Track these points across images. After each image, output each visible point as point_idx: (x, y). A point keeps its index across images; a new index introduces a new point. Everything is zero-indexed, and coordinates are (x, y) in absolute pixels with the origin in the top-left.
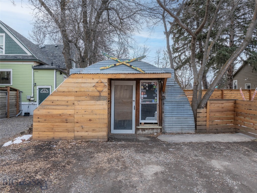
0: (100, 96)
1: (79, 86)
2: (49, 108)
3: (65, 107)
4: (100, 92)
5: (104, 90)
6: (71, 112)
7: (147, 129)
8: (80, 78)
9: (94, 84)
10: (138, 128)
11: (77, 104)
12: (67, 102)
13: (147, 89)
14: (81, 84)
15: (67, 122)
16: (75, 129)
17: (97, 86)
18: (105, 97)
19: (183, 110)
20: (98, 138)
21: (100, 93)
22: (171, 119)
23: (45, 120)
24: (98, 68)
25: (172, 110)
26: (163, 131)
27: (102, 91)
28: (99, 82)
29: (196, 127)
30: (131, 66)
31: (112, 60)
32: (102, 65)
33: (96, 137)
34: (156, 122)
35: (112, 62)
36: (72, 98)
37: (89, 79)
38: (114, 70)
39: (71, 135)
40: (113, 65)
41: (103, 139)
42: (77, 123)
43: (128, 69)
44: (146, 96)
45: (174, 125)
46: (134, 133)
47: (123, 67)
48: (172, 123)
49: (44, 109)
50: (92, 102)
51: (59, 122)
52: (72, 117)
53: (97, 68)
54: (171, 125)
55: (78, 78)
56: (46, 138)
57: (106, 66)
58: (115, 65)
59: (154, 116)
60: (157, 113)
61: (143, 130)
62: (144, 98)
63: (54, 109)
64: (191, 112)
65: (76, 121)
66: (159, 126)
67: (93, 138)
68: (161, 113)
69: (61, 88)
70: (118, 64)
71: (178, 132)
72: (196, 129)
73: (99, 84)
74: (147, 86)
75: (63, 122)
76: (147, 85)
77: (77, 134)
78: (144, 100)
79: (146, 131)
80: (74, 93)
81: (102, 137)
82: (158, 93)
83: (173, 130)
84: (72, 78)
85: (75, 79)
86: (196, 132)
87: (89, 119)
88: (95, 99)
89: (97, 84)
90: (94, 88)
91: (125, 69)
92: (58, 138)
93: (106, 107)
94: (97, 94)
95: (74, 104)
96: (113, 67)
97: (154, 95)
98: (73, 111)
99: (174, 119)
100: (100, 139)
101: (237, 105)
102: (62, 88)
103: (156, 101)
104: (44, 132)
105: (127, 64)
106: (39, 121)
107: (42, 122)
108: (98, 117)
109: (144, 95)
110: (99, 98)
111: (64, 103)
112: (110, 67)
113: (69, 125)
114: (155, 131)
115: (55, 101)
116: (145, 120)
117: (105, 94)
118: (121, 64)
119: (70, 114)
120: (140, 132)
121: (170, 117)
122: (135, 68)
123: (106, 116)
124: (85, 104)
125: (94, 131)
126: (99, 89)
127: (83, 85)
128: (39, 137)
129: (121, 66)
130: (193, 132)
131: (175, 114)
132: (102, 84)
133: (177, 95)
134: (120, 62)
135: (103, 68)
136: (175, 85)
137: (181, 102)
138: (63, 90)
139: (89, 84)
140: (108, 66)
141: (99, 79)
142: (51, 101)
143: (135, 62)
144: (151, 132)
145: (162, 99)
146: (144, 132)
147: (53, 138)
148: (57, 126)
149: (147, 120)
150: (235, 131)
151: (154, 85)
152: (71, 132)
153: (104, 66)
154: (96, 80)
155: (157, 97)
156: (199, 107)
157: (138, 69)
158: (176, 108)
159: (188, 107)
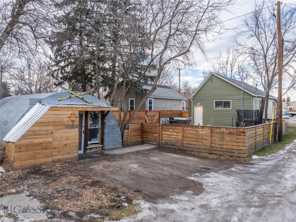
0: (73, 125)
1: (57, 117)
2: (31, 138)
3: (45, 136)
4: (73, 121)
5: (76, 120)
6: (50, 139)
7: (93, 148)
8: (58, 110)
9: (69, 116)
10: (87, 148)
11: (55, 133)
12: (47, 131)
13: (93, 116)
14: (58, 115)
15: (47, 149)
16: (54, 154)
17: (71, 117)
18: (77, 125)
19: (115, 131)
20: (72, 159)
21: (73, 123)
22: (108, 139)
23: (27, 149)
24: (56, 99)
25: (109, 132)
26: (104, 148)
27: (75, 121)
28: (72, 114)
29: (123, 143)
30: (83, 98)
31: (68, 92)
32: (59, 96)
33: (70, 158)
34: (98, 142)
35: (68, 94)
36: (51, 128)
37: (65, 111)
38: (69, 101)
39: (50, 159)
40: (69, 97)
41: (75, 159)
42: (55, 148)
43: (80, 101)
44: (92, 122)
45: (110, 143)
46: (83, 153)
47: (76, 99)
48: (108, 141)
49: (26, 139)
50: (67, 130)
51: (40, 150)
52: (51, 144)
53: (54, 98)
54: (108, 143)
55: (56, 110)
56: (28, 166)
57: (62, 98)
58: (70, 97)
59: (97, 138)
60: (99, 135)
61: (91, 149)
62: (91, 124)
63: (35, 138)
64: (120, 133)
65: (54, 147)
66: (101, 145)
67: (67, 160)
68: (103, 134)
69: (41, 119)
70: (72, 96)
71: (112, 148)
72: (123, 145)
73: (73, 115)
74: (93, 115)
75: (43, 149)
76: (93, 113)
77: (55, 158)
78: (91, 125)
79: (93, 150)
80: (52, 123)
81: (74, 158)
82: (100, 120)
83: (109, 147)
84: (51, 110)
85: (54, 111)
86: (123, 146)
87: (65, 145)
88: (69, 128)
89: (71, 115)
90: (69, 119)
91: (78, 101)
92: (40, 164)
93: (78, 133)
94: (71, 123)
95: (52, 133)
96: (68, 98)
97: (98, 121)
98: (52, 138)
99: (110, 139)
100: (73, 159)
101: (144, 126)
102: (43, 119)
103: (99, 126)
104: (27, 160)
105: (80, 97)
106: (21, 151)
107: (24, 152)
108: (71, 141)
109: (91, 121)
110: (72, 127)
111: (44, 132)
112: (66, 98)
113: (48, 151)
114: (98, 149)
115: (36, 131)
116: (91, 141)
117: (77, 123)
118: (75, 96)
119: (49, 141)
120: (88, 151)
121: (108, 137)
122: (86, 100)
123: (77, 141)
124: (62, 132)
125: (69, 153)
126: (73, 119)
127: (60, 116)
128: (21, 166)
129: (75, 98)
130: (121, 147)
131: (111, 134)
132: (75, 115)
133: (112, 121)
134: (74, 95)
135: (60, 99)
136: (111, 114)
137: (114, 126)
138: (43, 121)
139: (65, 115)
140: (65, 98)
141: (72, 112)
142: (33, 131)
143: (85, 95)
144: (95, 150)
145: (103, 124)
146: (91, 151)
147: (35, 165)
148: (38, 153)
149: (92, 141)
150: (142, 143)
151: (97, 113)
152: (50, 157)
153: (61, 97)
154: (70, 112)
155: (99, 123)
156: (124, 129)
157: (88, 101)
158: (111, 130)
159: (118, 129)
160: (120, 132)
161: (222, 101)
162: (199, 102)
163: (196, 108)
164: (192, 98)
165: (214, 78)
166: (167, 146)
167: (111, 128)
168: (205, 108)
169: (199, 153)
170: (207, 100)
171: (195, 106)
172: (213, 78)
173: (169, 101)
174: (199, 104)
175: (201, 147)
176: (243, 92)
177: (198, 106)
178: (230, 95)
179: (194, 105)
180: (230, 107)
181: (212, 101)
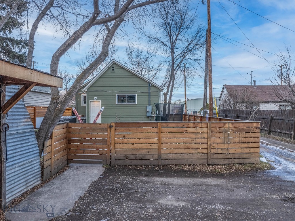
22: (13, 171)
29: (42, 173)
86: (43, 182)
99: (17, 169)
101: (70, 130)
133: (20, 119)
137: (26, 132)
150: (68, 162)
158: (19, 146)
159: (33, 140)
160: (37, 148)
161: (126, 95)
162: (96, 96)
163: (92, 103)
164: (86, 90)
165: (116, 68)
166: (128, 162)
167: (18, 139)
168: (105, 103)
169: (191, 166)
170: (107, 92)
171: (90, 101)
172: (114, 67)
173: (41, 95)
174: (96, 98)
175: (194, 157)
176: (150, 85)
177: (95, 100)
178: (135, 88)
179: (89, 99)
180: (134, 102)
181: (113, 94)
